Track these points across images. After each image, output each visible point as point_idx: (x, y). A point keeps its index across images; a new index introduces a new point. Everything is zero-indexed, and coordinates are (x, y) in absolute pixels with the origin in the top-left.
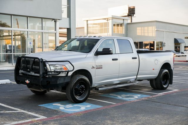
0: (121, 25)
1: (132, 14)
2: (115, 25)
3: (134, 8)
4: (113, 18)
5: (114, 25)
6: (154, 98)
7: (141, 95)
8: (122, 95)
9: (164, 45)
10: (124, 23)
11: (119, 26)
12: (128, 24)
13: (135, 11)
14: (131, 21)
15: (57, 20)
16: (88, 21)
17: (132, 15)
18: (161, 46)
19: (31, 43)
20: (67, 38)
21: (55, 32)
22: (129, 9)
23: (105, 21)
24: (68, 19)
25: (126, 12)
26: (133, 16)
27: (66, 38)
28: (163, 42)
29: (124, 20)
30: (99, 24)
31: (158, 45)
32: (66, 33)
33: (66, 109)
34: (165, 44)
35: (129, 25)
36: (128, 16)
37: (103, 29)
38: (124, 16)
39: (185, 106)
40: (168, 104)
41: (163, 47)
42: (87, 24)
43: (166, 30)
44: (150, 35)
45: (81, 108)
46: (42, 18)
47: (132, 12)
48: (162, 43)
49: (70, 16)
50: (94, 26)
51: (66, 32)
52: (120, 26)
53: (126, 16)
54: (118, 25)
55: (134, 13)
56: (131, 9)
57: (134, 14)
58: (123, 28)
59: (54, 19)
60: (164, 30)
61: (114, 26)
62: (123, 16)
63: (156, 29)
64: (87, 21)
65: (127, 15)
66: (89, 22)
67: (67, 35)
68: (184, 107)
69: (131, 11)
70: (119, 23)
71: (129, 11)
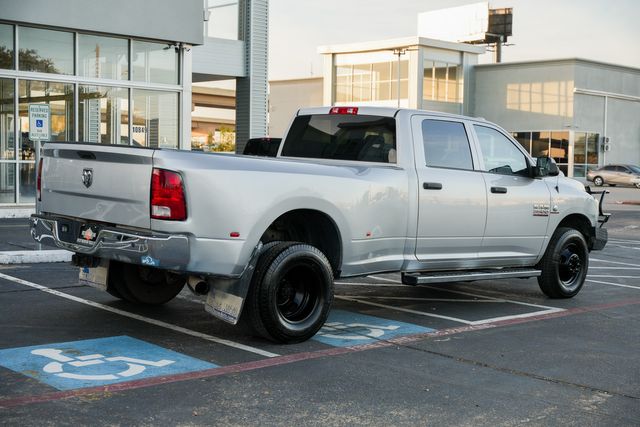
0: (453, 72)
1: (502, 34)
2: (431, 70)
3: (510, 15)
4: (425, 45)
5: (428, 72)
6: (445, 337)
7: (403, 324)
8: (330, 324)
9: (603, 147)
10: (464, 64)
11: (444, 78)
12: (477, 68)
13: (511, 23)
14: (498, 59)
15: (185, 46)
16: (338, 56)
17: (502, 38)
18: (591, 150)
19: (41, 122)
20: (237, 113)
21: (179, 88)
22: (490, 17)
23: (391, 57)
24: (241, 44)
25: (481, 30)
26: (505, 40)
27: (234, 111)
28: (600, 136)
29: (462, 53)
30: (374, 67)
31: (584, 147)
32: (234, 95)
33: (65, 371)
34: (610, 144)
35: (479, 74)
36: (489, 40)
37: (388, 84)
38: (472, 43)
39: (540, 374)
40: (481, 364)
41: (600, 154)
42: (334, 68)
43: (611, 94)
44: (551, 110)
45: (127, 368)
46: (129, 38)
47: (500, 27)
48: (597, 137)
49: (248, 33)
50: (358, 72)
51: (235, 89)
52: (449, 78)
53: (479, 42)
54: (441, 72)
55: (507, 33)
56: (498, 15)
57: (510, 33)
58: (458, 84)
59: (174, 43)
60: (603, 93)
61: (425, 75)
62: (470, 40)
63: (575, 90)
64: (334, 55)
65: (484, 38)
66: (340, 60)
67: (237, 103)
68: (534, 376)
69: (498, 24)
70: (444, 66)
71: (490, 25)
